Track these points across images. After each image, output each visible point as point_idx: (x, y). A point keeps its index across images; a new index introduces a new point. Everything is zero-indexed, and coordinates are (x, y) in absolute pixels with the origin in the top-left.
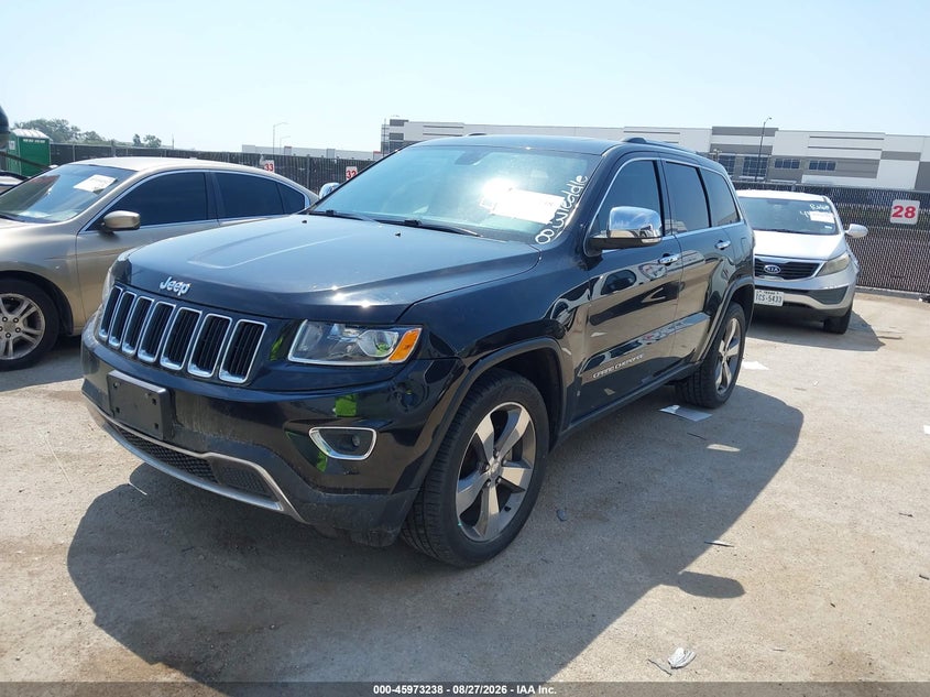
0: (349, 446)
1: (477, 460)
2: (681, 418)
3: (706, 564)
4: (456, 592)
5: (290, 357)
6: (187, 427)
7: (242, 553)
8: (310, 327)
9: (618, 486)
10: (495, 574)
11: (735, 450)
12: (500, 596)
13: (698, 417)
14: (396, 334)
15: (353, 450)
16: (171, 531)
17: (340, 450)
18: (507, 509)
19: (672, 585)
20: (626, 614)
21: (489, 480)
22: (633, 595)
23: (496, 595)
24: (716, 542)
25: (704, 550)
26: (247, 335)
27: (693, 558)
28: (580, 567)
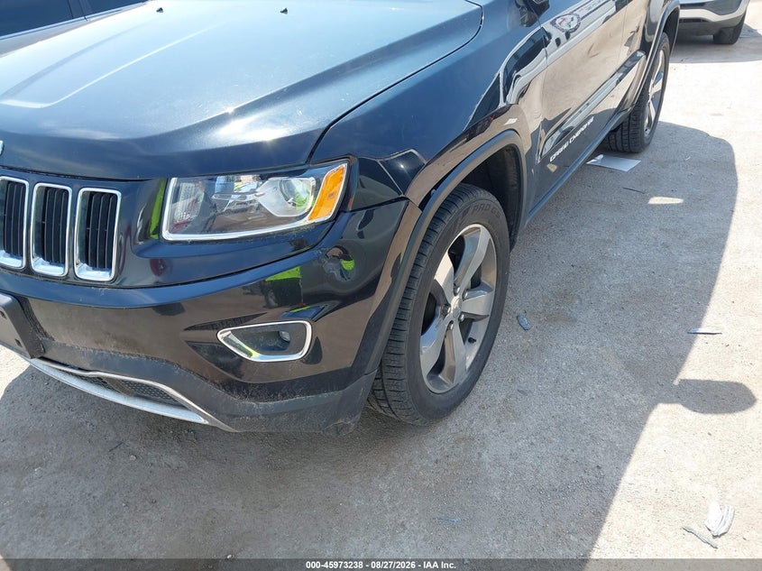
0: (275, 343)
1: (436, 304)
2: (611, 171)
3: (700, 365)
4: (434, 459)
5: (167, 235)
6: (57, 340)
7: (179, 441)
8: (184, 186)
9: (573, 269)
10: (472, 422)
11: (678, 201)
12: (485, 456)
13: (627, 165)
14: (312, 181)
15: (283, 347)
16: (95, 422)
17: (264, 350)
18: (472, 341)
19: (672, 402)
20: (635, 457)
21: (451, 322)
22: (635, 427)
23: (480, 455)
24: (701, 330)
25: (691, 343)
26: (98, 210)
27: (683, 357)
28: (564, 394)
